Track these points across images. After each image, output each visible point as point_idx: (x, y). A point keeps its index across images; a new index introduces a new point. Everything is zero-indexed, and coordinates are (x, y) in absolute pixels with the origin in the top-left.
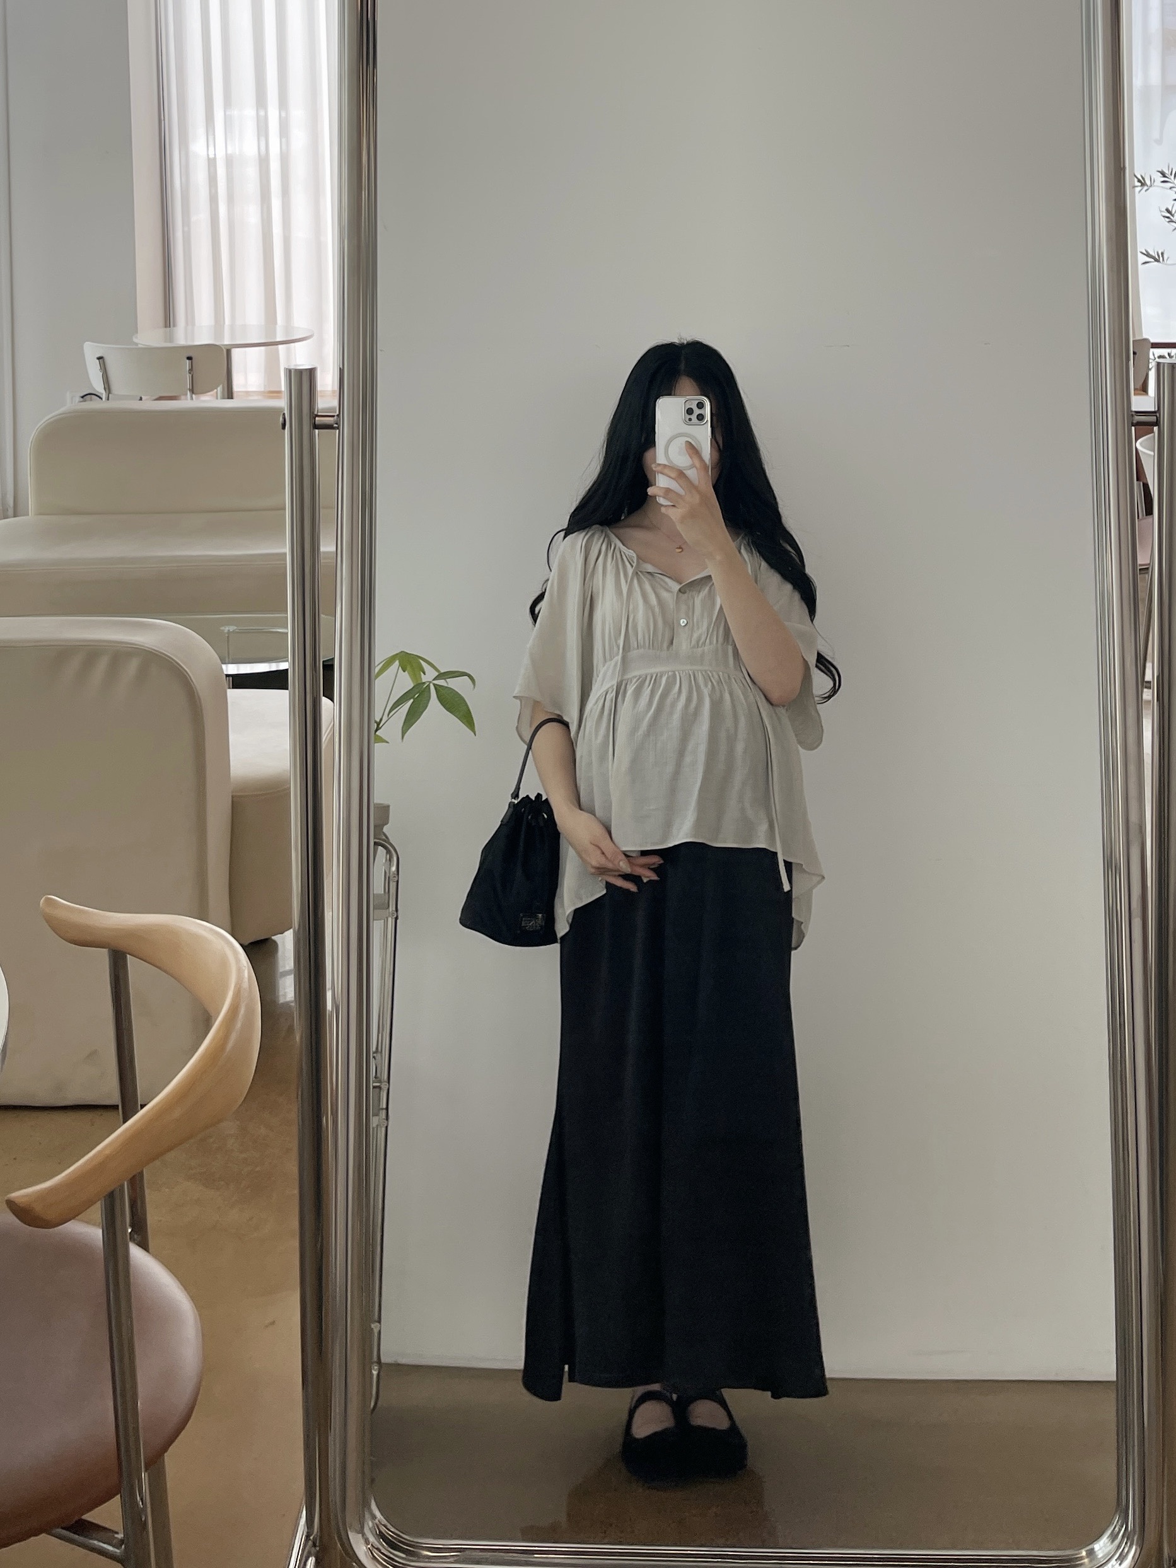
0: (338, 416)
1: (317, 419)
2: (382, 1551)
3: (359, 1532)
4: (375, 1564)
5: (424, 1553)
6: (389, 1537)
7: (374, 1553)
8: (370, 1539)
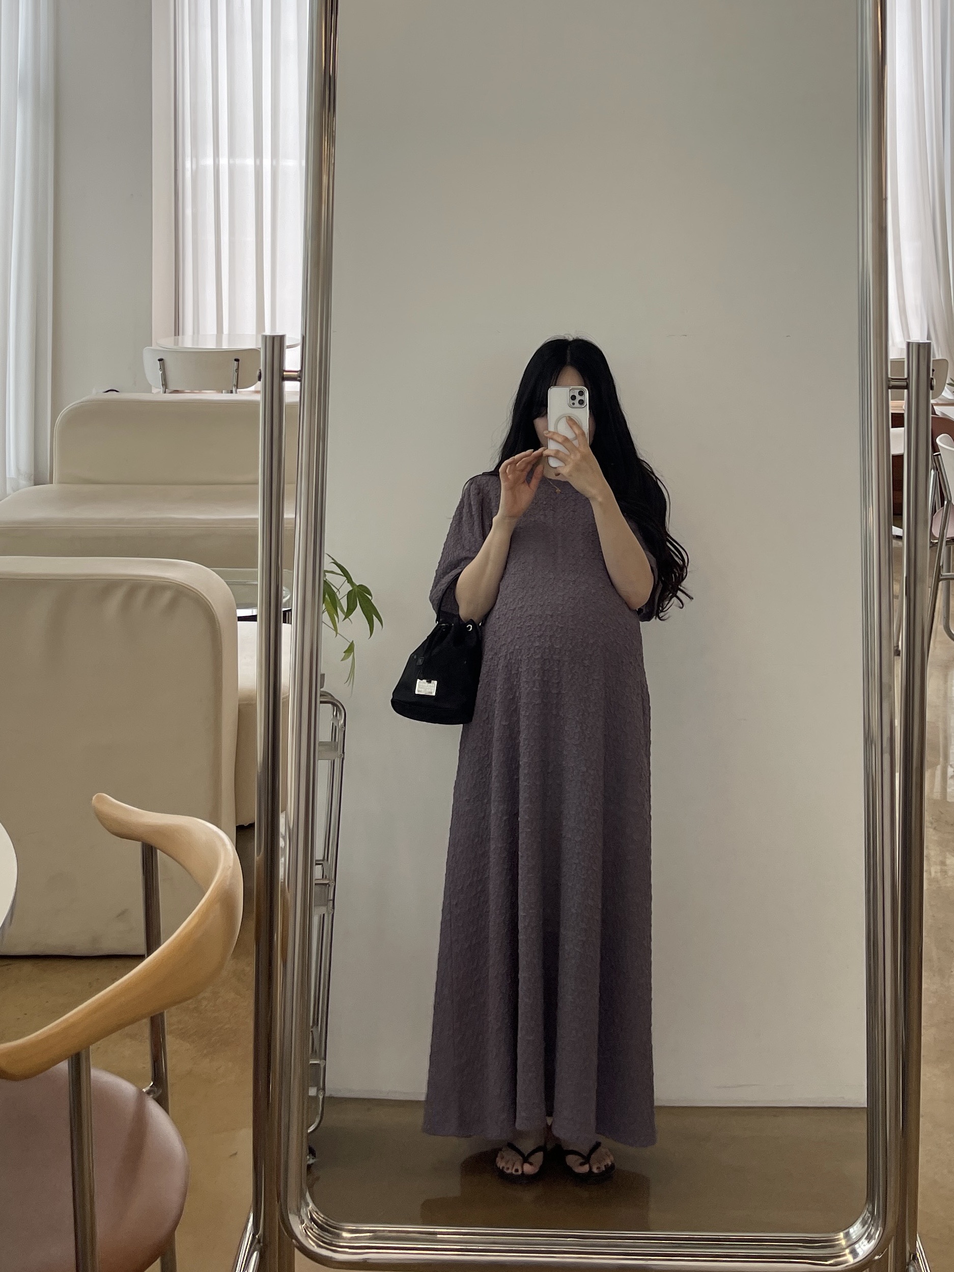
0: (301, 372)
1: (284, 373)
2: (314, 1230)
3: (297, 1215)
4: (308, 1240)
5: (345, 1235)
6: (320, 1222)
7: (307, 1231)
8: (306, 1222)
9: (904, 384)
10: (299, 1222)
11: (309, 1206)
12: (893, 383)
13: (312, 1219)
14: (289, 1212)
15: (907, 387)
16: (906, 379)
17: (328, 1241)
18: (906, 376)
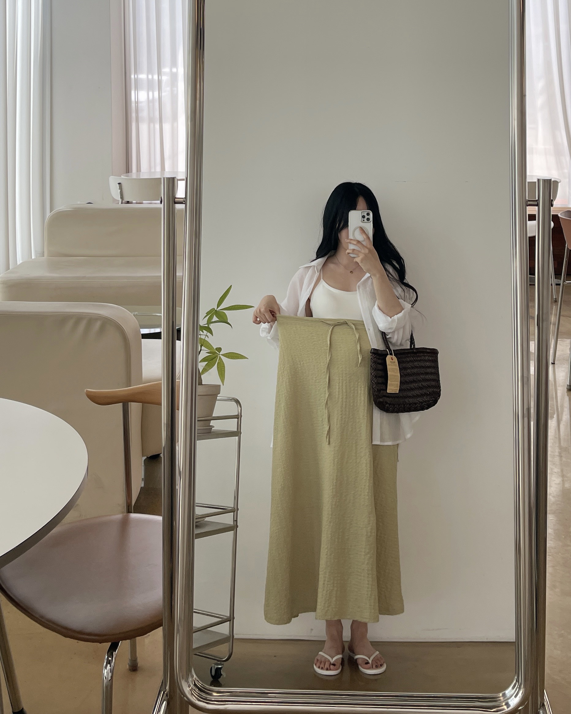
0: (185, 198)
1: (176, 199)
2: (196, 691)
3: (186, 682)
4: (192, 697)
5: (215, 694)
6: (199, 686)
7: (192, 692)
8: (191, 685)
9: (537, 203)
10: (188, 686)
11: (192, 676)
12: (529, 203)
13: (195, 685)
14: (181, 680)
15: (537, 205)
16: (537, 200)
17: (204, 697)
18: (537, 199)
